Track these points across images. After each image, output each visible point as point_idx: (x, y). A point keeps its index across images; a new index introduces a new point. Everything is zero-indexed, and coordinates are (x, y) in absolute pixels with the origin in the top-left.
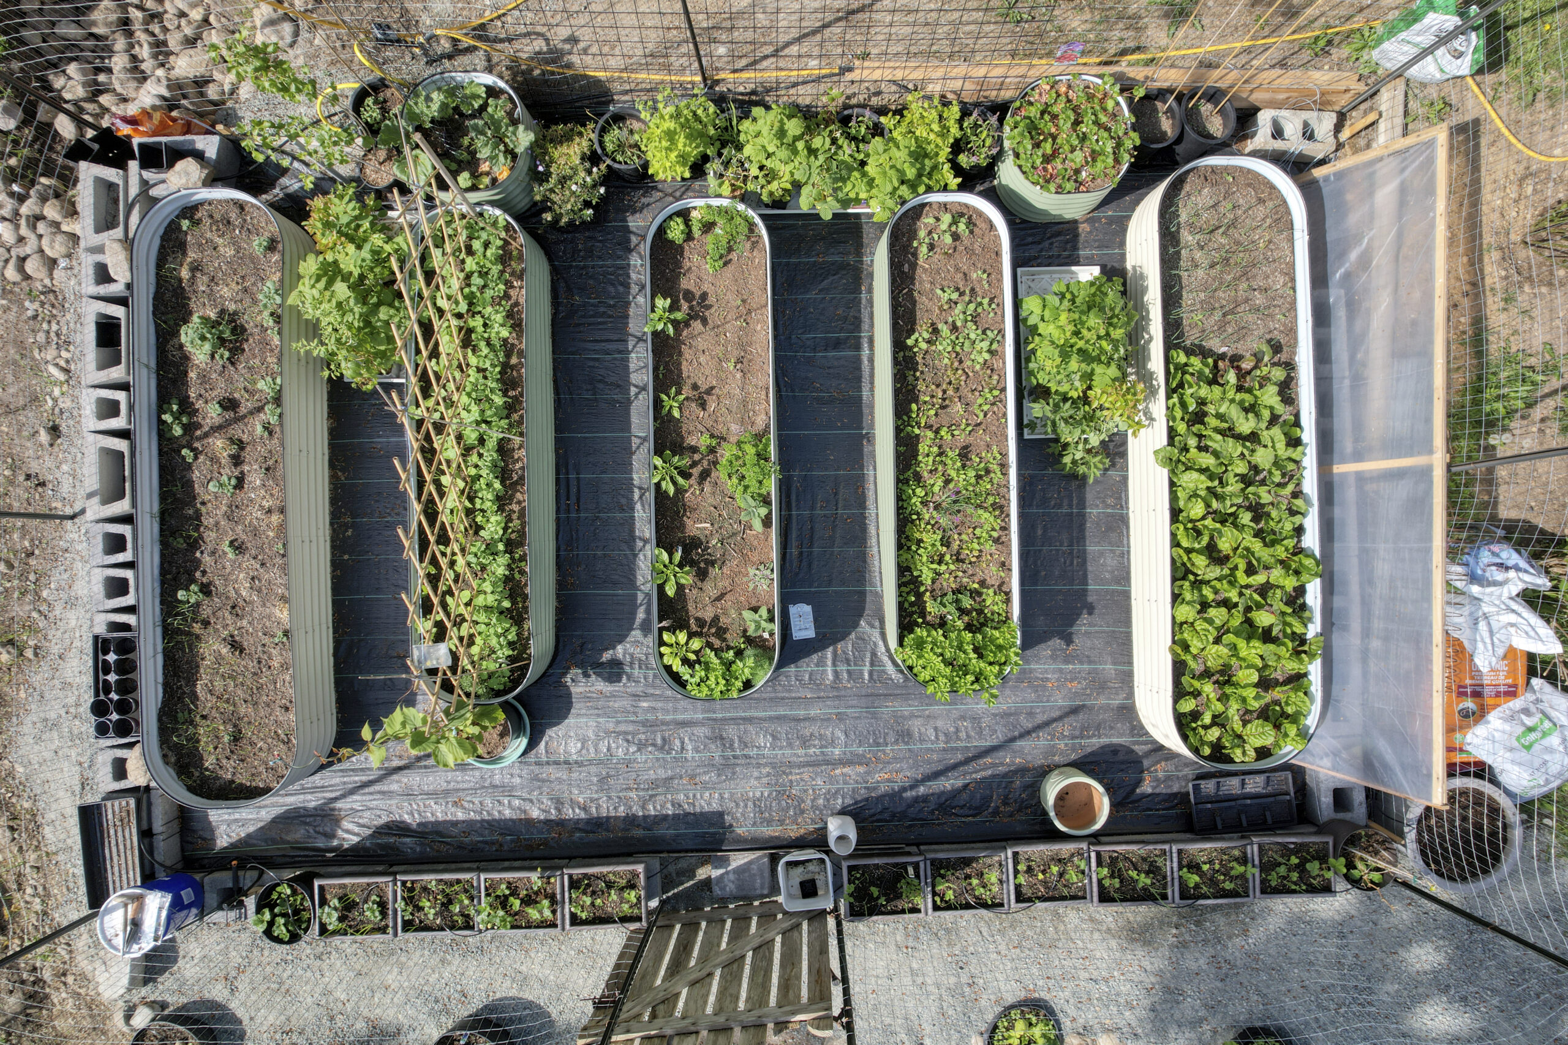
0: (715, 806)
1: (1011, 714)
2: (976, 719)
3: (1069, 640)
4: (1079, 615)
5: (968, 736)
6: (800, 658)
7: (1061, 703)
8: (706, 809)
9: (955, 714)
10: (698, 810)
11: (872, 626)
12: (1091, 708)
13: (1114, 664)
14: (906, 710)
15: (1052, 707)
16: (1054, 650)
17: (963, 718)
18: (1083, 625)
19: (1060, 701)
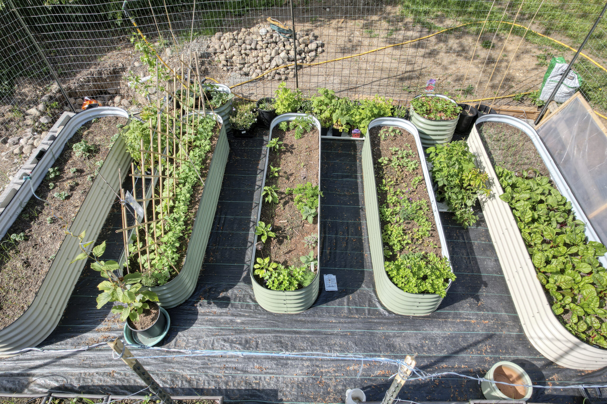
0: (272, 386)
1: (453, 337)
2: (433, 339)
3: (477, 299)
4: (480, 287)
5: (429, 349)
6: (329, 301)
7: (481, 332)
8: (267, 388)
9: (420, 336)
10: (261, 387)
11: (369, 287)
12: (500, 336)
13: (507, 312)
14: (391, 332)
15: (477, 335)
16: (471, 304)
17: (425, 338)
18: (483, 292)
19: (481, 331)
